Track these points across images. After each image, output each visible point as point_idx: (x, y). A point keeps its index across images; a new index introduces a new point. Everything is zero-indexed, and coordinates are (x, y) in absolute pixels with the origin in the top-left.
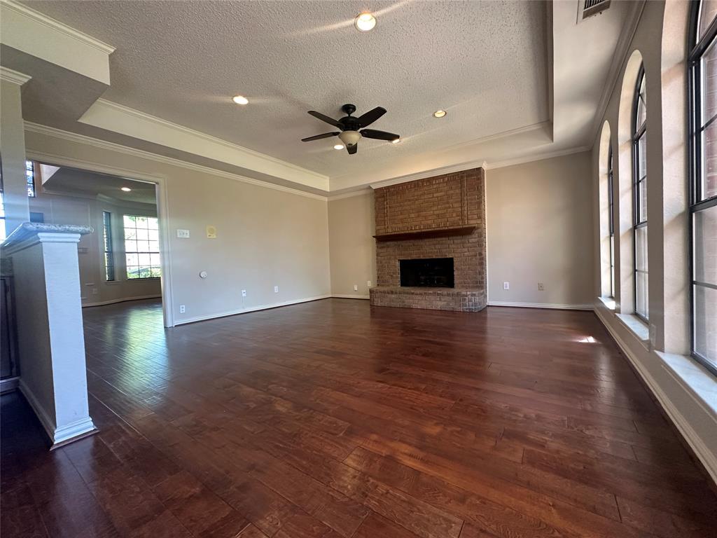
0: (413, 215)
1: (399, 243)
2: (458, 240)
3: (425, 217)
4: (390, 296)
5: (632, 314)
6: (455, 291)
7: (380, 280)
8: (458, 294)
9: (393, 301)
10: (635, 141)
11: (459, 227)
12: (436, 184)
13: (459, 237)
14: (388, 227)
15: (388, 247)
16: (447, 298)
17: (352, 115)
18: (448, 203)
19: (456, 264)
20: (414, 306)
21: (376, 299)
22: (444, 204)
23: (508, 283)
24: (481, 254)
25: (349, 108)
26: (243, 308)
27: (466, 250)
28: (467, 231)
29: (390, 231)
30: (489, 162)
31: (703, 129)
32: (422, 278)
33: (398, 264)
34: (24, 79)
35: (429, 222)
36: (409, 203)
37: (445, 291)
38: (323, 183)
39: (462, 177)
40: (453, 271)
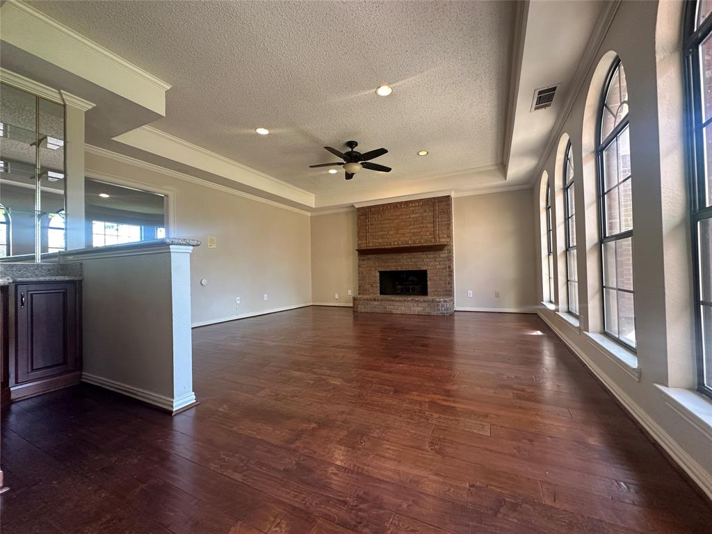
0: (391, 232)
1: (379, 256)
2: (431, 255)
3: (403, 234)
4: (372, 302)
5: (566, 312)
6: (429, 298)
7: (361, 289)
8: (433, 301)
9: (375, 308)
10: (565, 189)
11: (431, 244)
12: (412, 207)
13: (431, 253)
14: (369, 242)
15: (369, 259)
16: (424, 304)
17: (354, 150)
18: (422, 223)
19: (429, 275)
20: (394, 311)
21: (359, 306)
22: (419, 224)
23: (471, 292)
24: (450, 267)
25: (352, 144)
26: (237, 314)
27: (438, 263)
28: (439, 248)
29: (371, 246)
30: (456, 191)
31: (605, 194)
32: (399, 287)
33: (378, 274)
34: (89, 106)
35: (406, 239)
36: (388, 221)
37: (421, 298)
38: (310, 200)
39: (434, 202)
40: (427, 281)
